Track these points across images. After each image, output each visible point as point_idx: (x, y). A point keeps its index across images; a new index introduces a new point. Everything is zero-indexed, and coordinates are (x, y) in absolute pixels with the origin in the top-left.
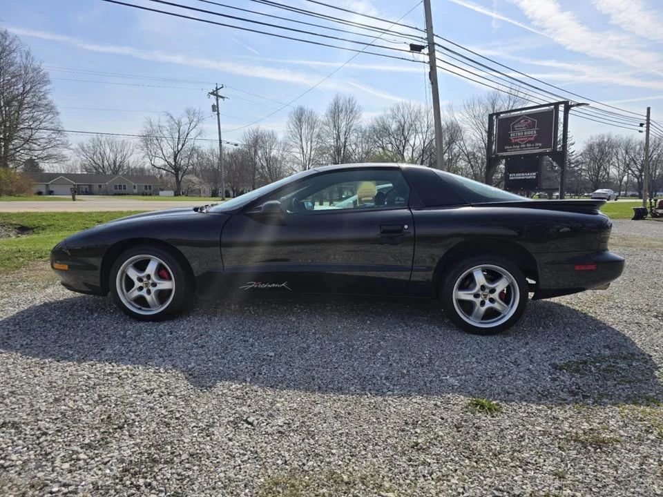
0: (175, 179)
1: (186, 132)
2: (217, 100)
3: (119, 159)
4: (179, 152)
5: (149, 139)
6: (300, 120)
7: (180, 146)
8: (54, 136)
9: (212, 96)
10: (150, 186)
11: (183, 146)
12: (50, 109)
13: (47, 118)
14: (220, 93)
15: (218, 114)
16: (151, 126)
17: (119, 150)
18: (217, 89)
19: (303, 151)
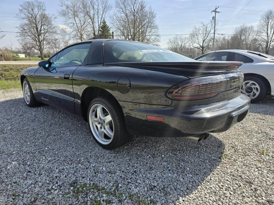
0: (202, 51)
1: (209, 31)
2: (215, 14)
3: (183, 45)
4: (205, 40)
5: (193, 36)
6: (268, 18)
7: (206, 37)
8: (157, 37)
9: (213, 12)
10: (191, 56)
11: (207, 37)
12: (156, 27)
13: (155, 31)
14: (217, 10)
15: (215, 21)
16: (196, 29)
17: (183, 41)
18: (216, 9)
19: (268, 35)
